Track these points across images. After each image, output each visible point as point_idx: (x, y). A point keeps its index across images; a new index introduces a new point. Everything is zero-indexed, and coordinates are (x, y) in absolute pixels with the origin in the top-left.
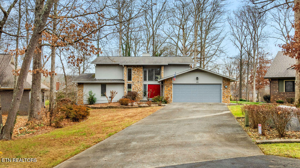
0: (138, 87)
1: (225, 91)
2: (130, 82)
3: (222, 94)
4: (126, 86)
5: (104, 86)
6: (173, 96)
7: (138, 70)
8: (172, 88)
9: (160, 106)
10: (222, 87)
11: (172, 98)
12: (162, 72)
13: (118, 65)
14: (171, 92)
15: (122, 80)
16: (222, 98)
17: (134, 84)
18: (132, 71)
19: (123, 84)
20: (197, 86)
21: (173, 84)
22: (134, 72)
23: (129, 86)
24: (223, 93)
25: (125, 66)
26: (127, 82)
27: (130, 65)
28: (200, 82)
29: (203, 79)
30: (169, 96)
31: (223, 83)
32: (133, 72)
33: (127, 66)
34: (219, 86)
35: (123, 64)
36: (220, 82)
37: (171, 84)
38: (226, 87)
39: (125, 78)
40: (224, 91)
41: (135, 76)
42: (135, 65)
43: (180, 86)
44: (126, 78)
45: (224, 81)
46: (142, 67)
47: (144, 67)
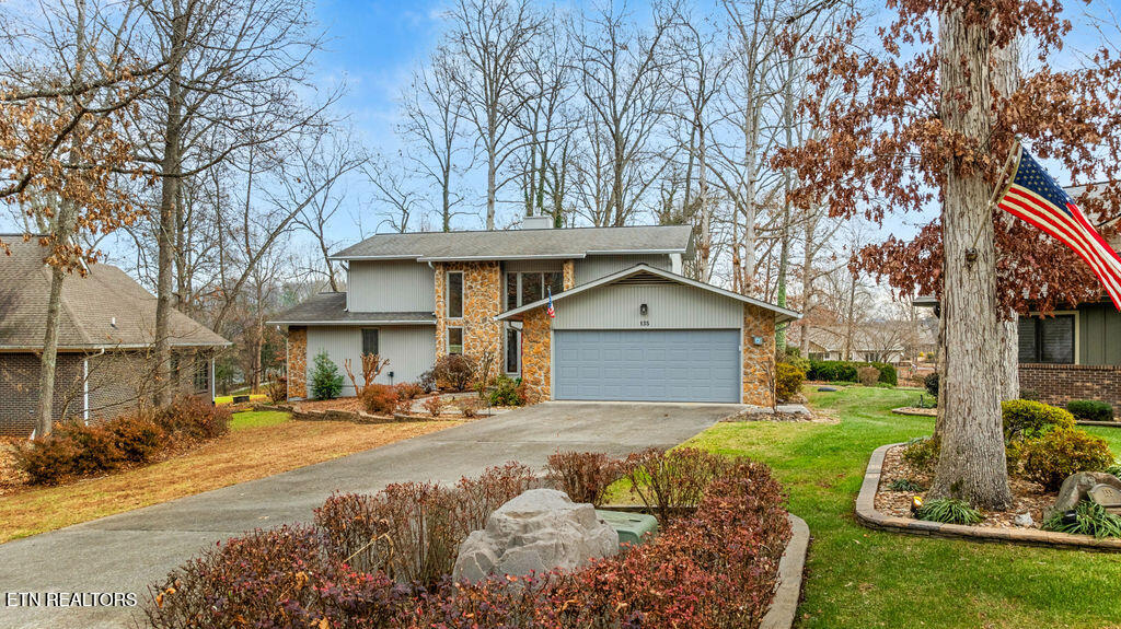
0: (485, 338)
1: (753, 356)
2: (457, 322)
3: (742, 369)
4: (443, 335)
5: (371, 336)
6: (552, 375)
7: (484, 277)
8: (548, 347)
9: (471, 416)
10: (742, 343)
11: (548, 383)
12: (565, 285)
13: (409, 263)
14: (545, 363)
15: (430, 315)
16: (742, 388)
17: (469, 329)
18: (463, 282)
19: (433, 328)
20: (645, 337)
21: (555, 330)
22: (471, 287)
23: (456, 336)
24: (747, 366)
25: (436, 264)
26: (444, 323)
27: (457, 262)
28: (655, 321)
29: (668, 311)
30: (540, 375)
31: (746, 325)
32: (465, 284)
33: (447, 265)
34: (729, 337)
35: (430, 259)
36: (735, 320)
37: (546, 329)
38: (758, 341)
39: (439, 306)
40: (750, 358)
41: (475, 299)
42: (473, 262)
43: (581, 337)
44: (442, 307)
45: (750, 318)
46: (498, 268)
47: (503, 265)
